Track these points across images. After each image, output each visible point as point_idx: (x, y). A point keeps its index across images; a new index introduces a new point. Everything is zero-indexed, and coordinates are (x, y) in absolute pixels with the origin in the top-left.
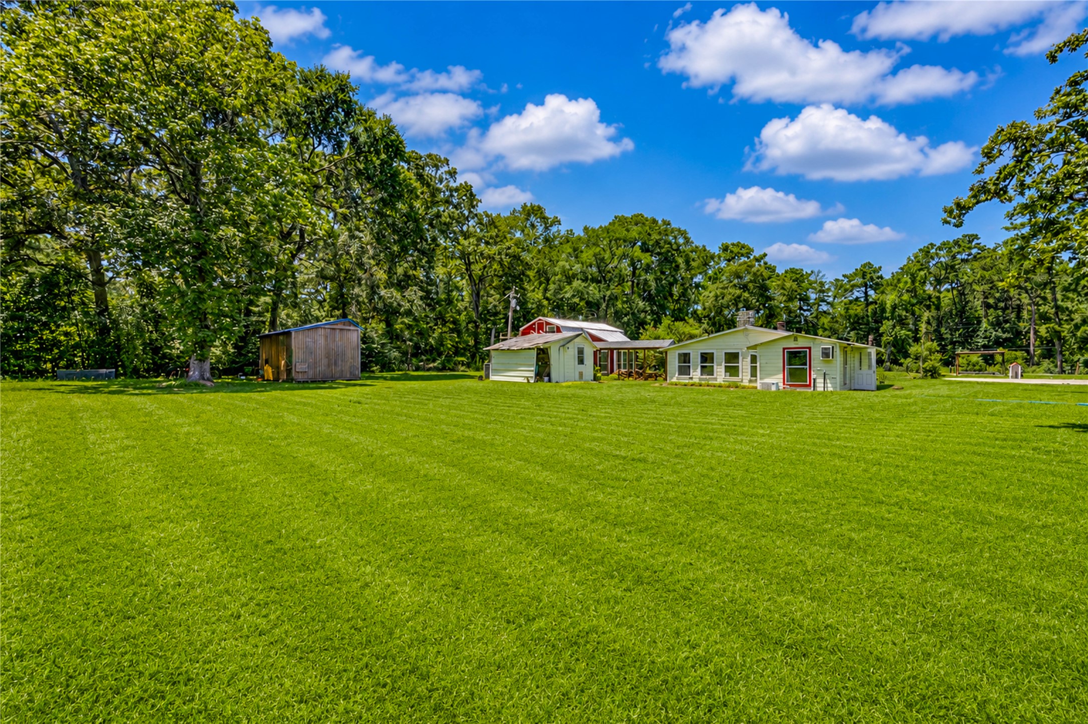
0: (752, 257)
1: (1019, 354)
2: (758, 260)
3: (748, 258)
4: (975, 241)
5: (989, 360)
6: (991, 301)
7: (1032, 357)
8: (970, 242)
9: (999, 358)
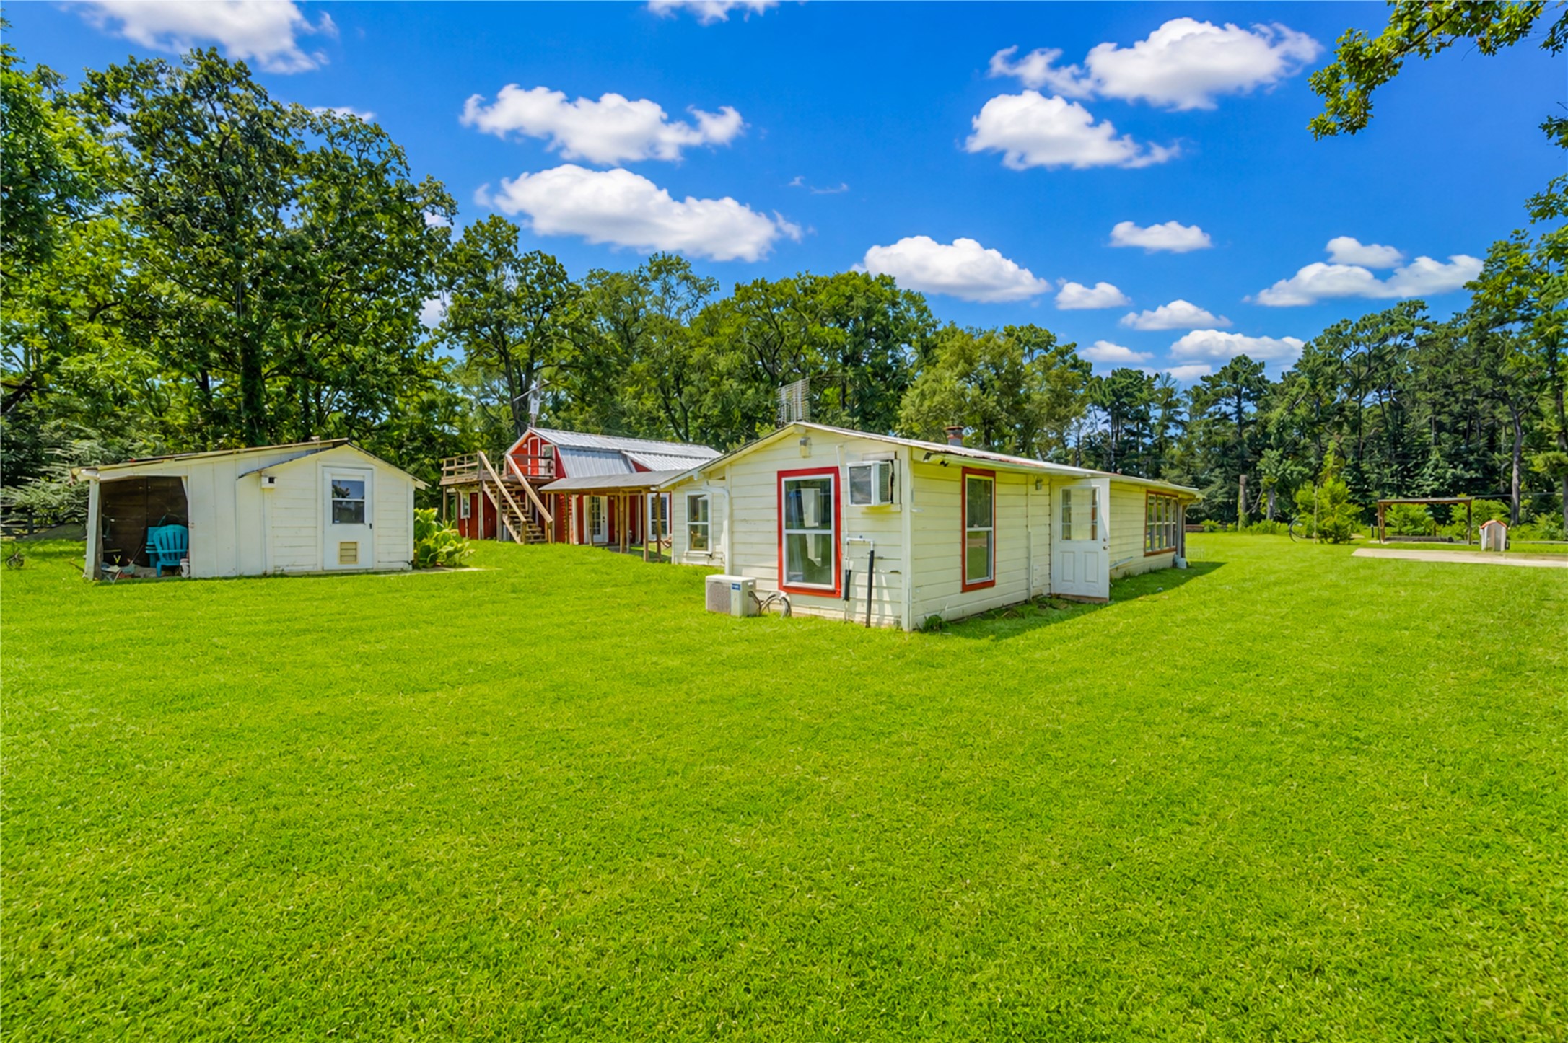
0: (1052, 349)
1: (1493, 504)
2: (1062, 353)
3: (1047, 350)
4: (1420, 313)
5: (1442, 515)
6: (1445, 419)
7: (1516, 510)
8: (1410, 314)
9: (1458, 512)
